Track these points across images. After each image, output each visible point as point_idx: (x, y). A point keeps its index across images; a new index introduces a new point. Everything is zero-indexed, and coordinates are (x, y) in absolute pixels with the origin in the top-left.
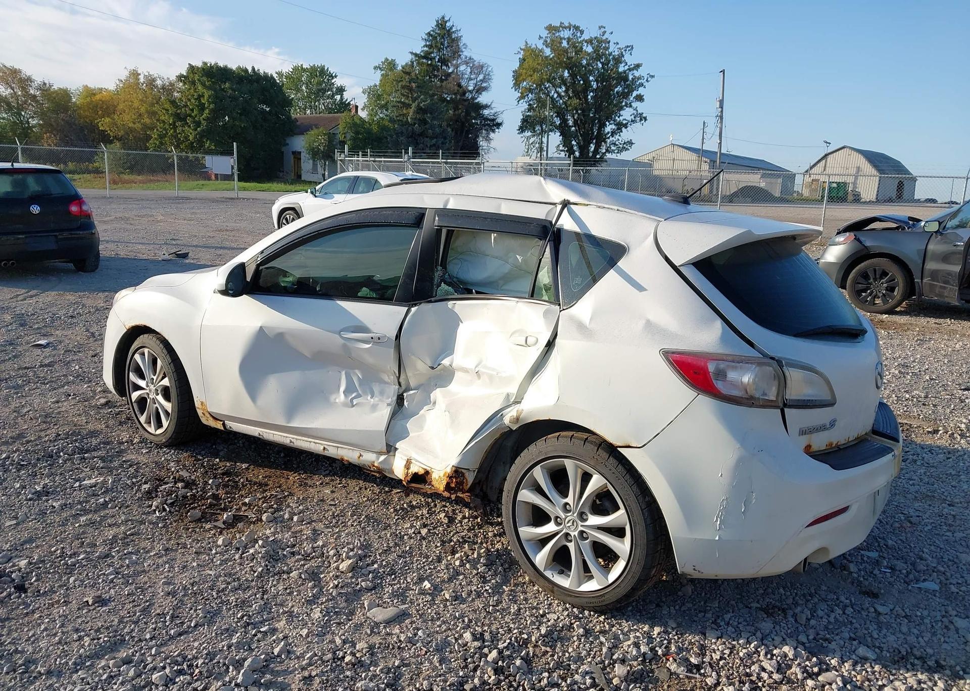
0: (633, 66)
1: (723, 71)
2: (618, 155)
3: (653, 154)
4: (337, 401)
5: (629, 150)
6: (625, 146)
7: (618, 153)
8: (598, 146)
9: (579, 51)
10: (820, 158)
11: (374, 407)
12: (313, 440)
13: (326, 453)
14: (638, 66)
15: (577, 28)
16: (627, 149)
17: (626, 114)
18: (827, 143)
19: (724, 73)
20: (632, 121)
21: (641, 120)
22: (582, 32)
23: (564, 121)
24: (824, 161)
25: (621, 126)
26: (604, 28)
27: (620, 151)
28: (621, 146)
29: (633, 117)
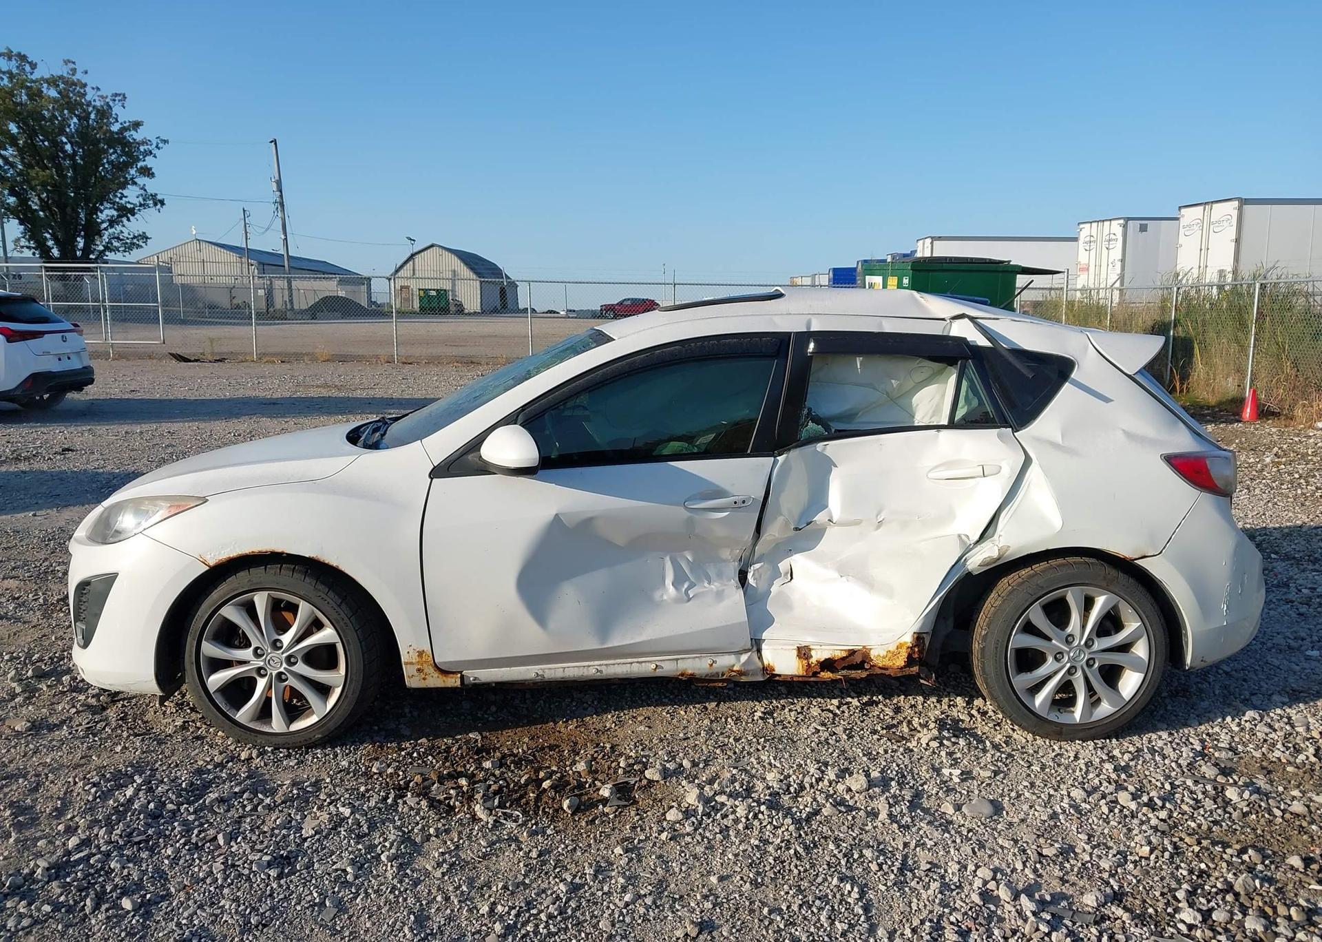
0: (127, 124)
1: (275, 141)
2: (127, 254)
3: (170, 254)
4: (665, 597)
5: (141, 247)
6: (135, 241)
7: (125, 251)
8: (89, 241)
9: (35, 94)
10: (405, 259)
11: (719, 595)
12: (636, 660)
13: (659, 673)
14: (136, 125)
15: (22, 58)
16: (139, 246)
17: (131, 195)
18: (411, 239)
19: (276, 144)
20: (141, 205)
21: (155, 204)
22: (33, 66)
23: (23, 201)
24: (411, 263)
25: (126, 212)
26: (74, 63)
27: (130, 247)
28: (128, 241)
29: (141, 199)
